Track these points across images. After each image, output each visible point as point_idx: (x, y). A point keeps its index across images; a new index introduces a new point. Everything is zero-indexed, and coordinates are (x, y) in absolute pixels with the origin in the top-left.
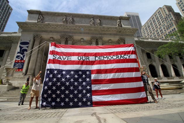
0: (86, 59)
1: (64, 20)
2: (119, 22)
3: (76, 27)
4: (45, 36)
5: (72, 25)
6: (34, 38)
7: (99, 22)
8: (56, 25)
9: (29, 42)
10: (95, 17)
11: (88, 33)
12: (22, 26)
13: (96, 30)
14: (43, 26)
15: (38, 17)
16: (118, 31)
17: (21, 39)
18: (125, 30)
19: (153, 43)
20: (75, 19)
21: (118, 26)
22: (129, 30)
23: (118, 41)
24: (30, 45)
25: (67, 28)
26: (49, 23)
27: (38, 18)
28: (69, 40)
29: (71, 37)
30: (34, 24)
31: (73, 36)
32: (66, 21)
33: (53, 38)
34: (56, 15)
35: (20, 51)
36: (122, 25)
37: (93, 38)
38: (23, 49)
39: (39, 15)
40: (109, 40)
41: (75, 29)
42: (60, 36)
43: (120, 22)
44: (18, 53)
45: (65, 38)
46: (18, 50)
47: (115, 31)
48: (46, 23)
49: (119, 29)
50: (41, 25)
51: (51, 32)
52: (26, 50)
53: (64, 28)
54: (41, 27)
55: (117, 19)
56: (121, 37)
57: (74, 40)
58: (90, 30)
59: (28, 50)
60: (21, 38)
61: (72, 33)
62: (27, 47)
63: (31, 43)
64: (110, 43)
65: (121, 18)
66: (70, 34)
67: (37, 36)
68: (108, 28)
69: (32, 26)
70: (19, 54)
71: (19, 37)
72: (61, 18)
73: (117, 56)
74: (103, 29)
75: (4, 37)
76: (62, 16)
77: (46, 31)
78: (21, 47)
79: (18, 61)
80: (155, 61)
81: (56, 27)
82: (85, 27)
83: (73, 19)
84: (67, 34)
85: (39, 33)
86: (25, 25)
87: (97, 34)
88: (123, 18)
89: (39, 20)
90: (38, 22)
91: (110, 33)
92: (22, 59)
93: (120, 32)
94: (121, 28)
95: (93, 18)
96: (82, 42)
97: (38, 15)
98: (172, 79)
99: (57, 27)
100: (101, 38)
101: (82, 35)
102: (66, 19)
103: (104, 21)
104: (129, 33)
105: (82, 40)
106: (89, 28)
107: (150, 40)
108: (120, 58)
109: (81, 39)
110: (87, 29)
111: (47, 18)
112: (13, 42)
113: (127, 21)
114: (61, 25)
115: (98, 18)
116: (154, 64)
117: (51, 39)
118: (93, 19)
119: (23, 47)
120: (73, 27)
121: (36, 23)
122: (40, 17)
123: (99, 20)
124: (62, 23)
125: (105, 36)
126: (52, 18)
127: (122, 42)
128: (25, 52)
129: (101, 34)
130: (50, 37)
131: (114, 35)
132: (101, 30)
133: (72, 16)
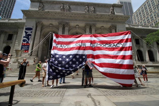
0: (83, 45)
1: (62, 7)
3: (72, 15)
4: (46, 22)
5: (68, 12)
6: (36, 24)
7: (93, 9)
8: (54, 13)
9: (32, 28)
10: (89, 5)
11: (83, 20)
12: (26, 14)
13: (90, 17)
14: (43, 13)
15: (39, 5)
16: (111, 18)
17: (26, 26)
18: (117, 17)
19: (143, 30)
20: (71, 7)
21: (110, 13)
22: (121, 18)
23: (109, 28)
24: (33, 31)
25: (64, 15)
26: (48, 11)
28: (66, 27)
29: (67, 24)
30: (36, 12)
31: (69, 23)
32: (64, 9)
33: (52, 24)
34: (55, 2)
35: (26, 35)
36: (114, 12)
37: (87, 25)
38: (28, 34)
40: (102, 27)
41: (71, 17)
42: (58, 23)
43: (113, 9)
44: (24, 37)
45: (62, 25)
46: (24, 34)
47: (108, 18)
48: (46, 10)
49: (112, 16)
50: (42, 12)
51: (50, 19)
52: (30, 35)
53: (62, 16)
54: (42, 14)
55: (110, 7)
56: (113, 24)
57: (70, 27)
58: (85, 17)
59: (32, 35)
61: (68, 20)
62: (31, 32)
63: (34, 29)
64: (103, 30)
65: (114, 6)
66: (67, 21)
67: (39, 22)
68: (102, 15)
69: (34, 14)
70: (25, 39)
71: (24, 23)
72: (59, 6)
73: (110, 45)
74: (96, 16)
75: (12, 23)
76: (60, 4)
77: (46, 18)
78: (26, 33)
79: (25, 44)
80: (143, 47)
81: (54, 14)
82: (81, 14)
83: (69, 7)
84: (64, 21)
85: (40, 20)
86: (28, 13)
87: (91, 21)
88: (116, 5)
89: (40, 8)
90: (39, 10)
91: (103, 20)
92: (28, 43)
93: (112, 19)
94: (113, 15)
95: (88, 5)
96: (77, 28)
97: (39, 3)
98: (156, 63)
99: (56, 15)
100: (94, 25)
101: (78, 22)
103: (97, 9)
104: (121, 21)
105: (77, 27)
106: (84, 16)
107: (140, 27)
108: (112, 47)
109: (76, 25)
110: (82, 17)
111: (46, 6)
112: (19, 28)
113: (120, 8)
114: (59, 13)
115: (92, 6)
116: (142, 49)
117: (51, 25)
118: (88, 7)
119: (28, 32)
120: (69, 14)
121: (37, 11)
122: (41, 5)
123: (93, 8)
124: (60, 11)
125: (98, 23)
126: (51, 6)
127: (113, 29)
128: (30, 37)
129: (95, 21)
130: (49, 24)
131: (107, 22)
132: (94, 17)
133: (69, 4)
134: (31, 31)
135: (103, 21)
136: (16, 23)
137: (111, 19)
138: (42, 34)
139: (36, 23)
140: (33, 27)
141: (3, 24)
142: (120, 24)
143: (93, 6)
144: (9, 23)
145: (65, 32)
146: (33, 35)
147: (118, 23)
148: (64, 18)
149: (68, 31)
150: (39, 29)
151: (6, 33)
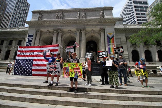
1: (57, 16)
2: (101, 13)
4: (44, 30)
7: (84, 15)
10: (81, 10)
11: (74, 26)
14: (41, 22)
20: (65, 14)
21: (100, 17)
23: (99, 30)
24: (34, 37)
25: (58, 23)
27: (39, 17)
28: (59, 32)
32: (58, 17)
33: (48, 31)
34: (51, 12)
35: (28, 42)
37: (77, 29)
39: (40, 14)
40: (92, 30)
41: (63, 23)
42: (53, 29)
44: (27, 43)
45: (56, 31)
46: (27, 41)
47: (97, 22)
48: (44, 20)
51: (47, 26)
52: (31, 41)
53: (56, 23)
56: (102, 27)
57: (63, 32)
60: (28, 32)
61: (62, 27)
62: (32, 39)
63: (34, 36)
64: (93, 33)
65: (104, 9)
66: (60, 28)
67: (38, 30)
70: (27, 44)
72: (55, 14)
76: (55, 12)
77: (44, 26)
78: (28, 39)
80: (139, 47)
81: (50, 22)
84: (58, 28)
85: (39, 28)
87: (81, 26)
88: (106, 9)
93: (101, 23)
95: (79, 11)
96: (70, 32)
100: (84, 29)
102: (58, 15)
103: (88, 14)
104: (109, 23)
107: (137, 27)
109: (69, 30)
110: (73, 22)
111: (45, 16)
114: (53, 21)
116: (138, 49)
118: (79, 13)
119: (29, 39)
121: (37, 21)
125: (88, 27)
126: (49, 15)
127: (102, 32)
128: (31, 42)
129: (85, 26)
130: (46, 30)
131: (96, 25)
132: (84, 22)
133: (63, 12)
134: (32, 37)
135: (93, 25)
136: (23, 31)
137: (99, 23)
138: (41, 39)
139: (36, 31)
140: (33, 34)
141: (14, 32)
142: (109, 26)
143: (84, 11)
144: (19, 31)
145: (59, 37)
146: (33, 40)
147: (107, 26)
148: (58, 25)
149: (61, 36)
150: (38, 35)
151: (16, 39)
